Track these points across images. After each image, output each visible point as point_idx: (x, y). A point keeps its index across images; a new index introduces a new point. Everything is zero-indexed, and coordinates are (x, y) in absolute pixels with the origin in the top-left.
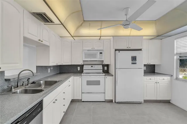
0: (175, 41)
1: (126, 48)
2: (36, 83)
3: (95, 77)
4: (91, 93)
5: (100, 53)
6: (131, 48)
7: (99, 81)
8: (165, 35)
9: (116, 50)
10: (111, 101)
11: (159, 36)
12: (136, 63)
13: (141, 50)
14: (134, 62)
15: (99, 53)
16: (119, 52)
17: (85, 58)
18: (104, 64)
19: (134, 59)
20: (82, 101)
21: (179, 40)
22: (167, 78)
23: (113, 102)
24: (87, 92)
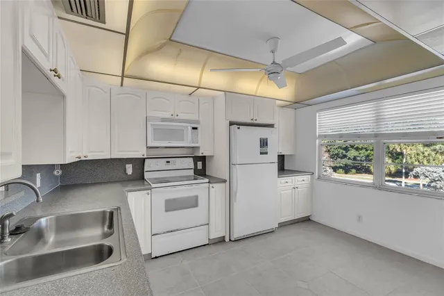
0: (317, 115)
1: (249, 121)
2: (28, 229)
3: (187, 187)
4: (177, 230)
5: (194, 128)
6: (259, 121)
7: (197, 197)
8: (305, 102)
9: (231, 124)
10: (221, 240)
11: (297, 103)
12: (266, 153)
13: (271, 126)
14: (264, 150)
15: (190, 129)
16: (239, 128)
17: (154, 140)
18: (201, 155)
19: (264, 143)
20: (153, 256)
21: (323, 113)
22: (307, 178)
23: (225, 241)
24: (165, 231)
